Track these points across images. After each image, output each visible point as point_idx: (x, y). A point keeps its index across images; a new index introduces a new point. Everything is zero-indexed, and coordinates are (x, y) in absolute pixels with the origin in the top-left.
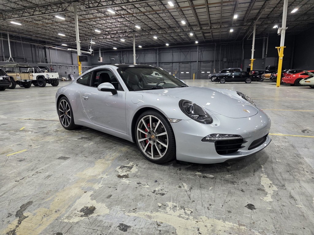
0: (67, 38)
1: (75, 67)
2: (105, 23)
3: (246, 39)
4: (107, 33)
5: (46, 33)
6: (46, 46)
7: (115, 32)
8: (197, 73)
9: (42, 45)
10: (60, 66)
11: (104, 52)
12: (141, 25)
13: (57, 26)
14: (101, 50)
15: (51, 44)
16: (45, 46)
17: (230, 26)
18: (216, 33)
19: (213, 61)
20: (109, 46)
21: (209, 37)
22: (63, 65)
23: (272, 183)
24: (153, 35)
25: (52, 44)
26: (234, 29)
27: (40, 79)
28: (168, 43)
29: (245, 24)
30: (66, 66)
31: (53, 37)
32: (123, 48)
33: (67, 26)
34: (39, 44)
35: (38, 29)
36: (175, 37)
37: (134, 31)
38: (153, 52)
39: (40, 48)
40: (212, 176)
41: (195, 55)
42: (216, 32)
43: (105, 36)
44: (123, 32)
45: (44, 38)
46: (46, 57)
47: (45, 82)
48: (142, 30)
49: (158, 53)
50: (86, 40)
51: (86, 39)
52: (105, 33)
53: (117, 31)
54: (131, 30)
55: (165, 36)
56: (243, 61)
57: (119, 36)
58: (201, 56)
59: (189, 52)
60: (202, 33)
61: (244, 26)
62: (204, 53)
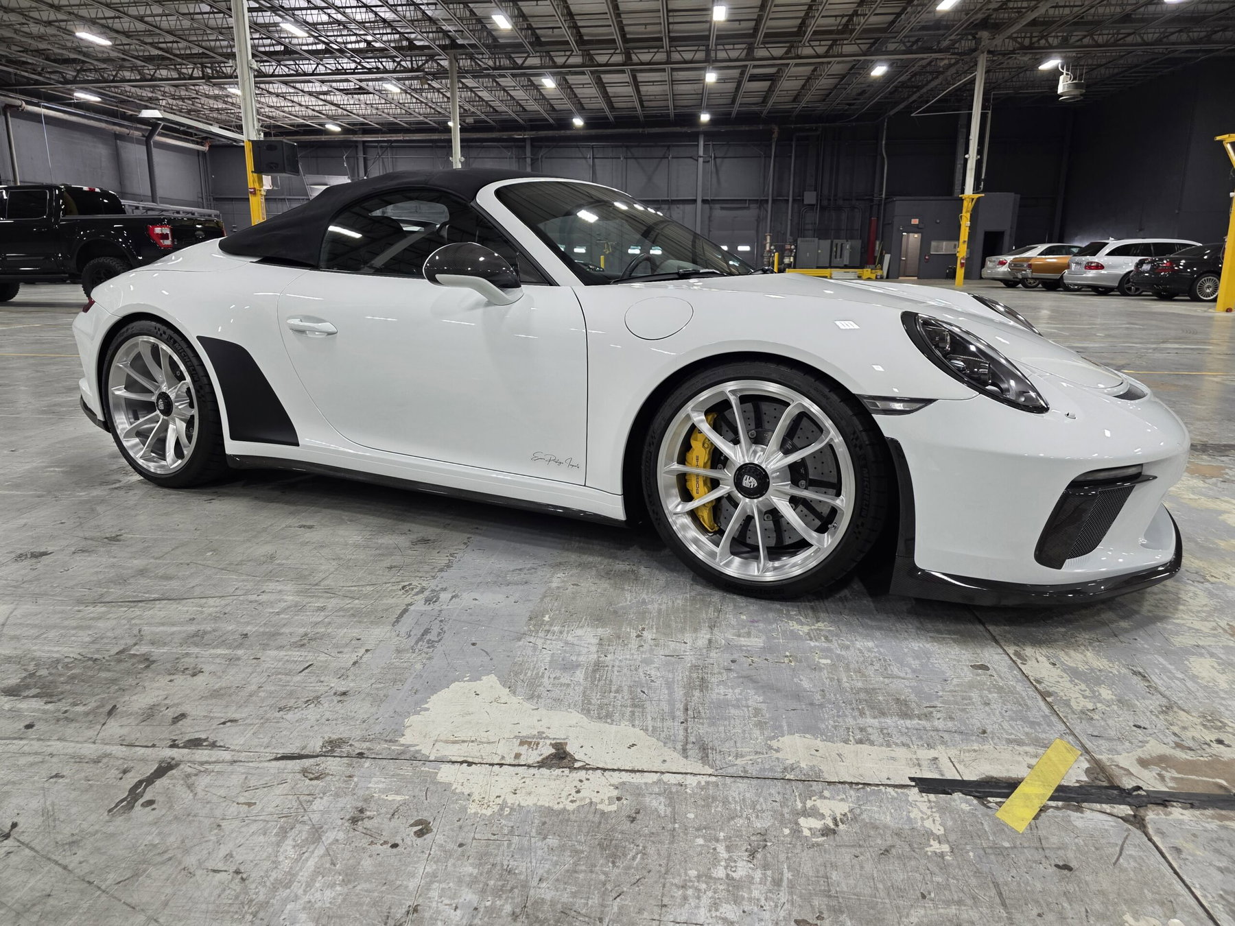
15: (18, 91)
17: (879, 50)
19: (762, 203)
26: (892, 61)
28: (581, 114)
38: (507, 153)
41: (690, 175)
52: (314, 47)
53: (369, 43)
54: (443, 38)
55: (586, 79)
56: (885, 204)
57: (378, 68)
58: (714, 180)
59: (665, 161)
60: (746, 76)
61: (940, 51)
62: (728, 166)
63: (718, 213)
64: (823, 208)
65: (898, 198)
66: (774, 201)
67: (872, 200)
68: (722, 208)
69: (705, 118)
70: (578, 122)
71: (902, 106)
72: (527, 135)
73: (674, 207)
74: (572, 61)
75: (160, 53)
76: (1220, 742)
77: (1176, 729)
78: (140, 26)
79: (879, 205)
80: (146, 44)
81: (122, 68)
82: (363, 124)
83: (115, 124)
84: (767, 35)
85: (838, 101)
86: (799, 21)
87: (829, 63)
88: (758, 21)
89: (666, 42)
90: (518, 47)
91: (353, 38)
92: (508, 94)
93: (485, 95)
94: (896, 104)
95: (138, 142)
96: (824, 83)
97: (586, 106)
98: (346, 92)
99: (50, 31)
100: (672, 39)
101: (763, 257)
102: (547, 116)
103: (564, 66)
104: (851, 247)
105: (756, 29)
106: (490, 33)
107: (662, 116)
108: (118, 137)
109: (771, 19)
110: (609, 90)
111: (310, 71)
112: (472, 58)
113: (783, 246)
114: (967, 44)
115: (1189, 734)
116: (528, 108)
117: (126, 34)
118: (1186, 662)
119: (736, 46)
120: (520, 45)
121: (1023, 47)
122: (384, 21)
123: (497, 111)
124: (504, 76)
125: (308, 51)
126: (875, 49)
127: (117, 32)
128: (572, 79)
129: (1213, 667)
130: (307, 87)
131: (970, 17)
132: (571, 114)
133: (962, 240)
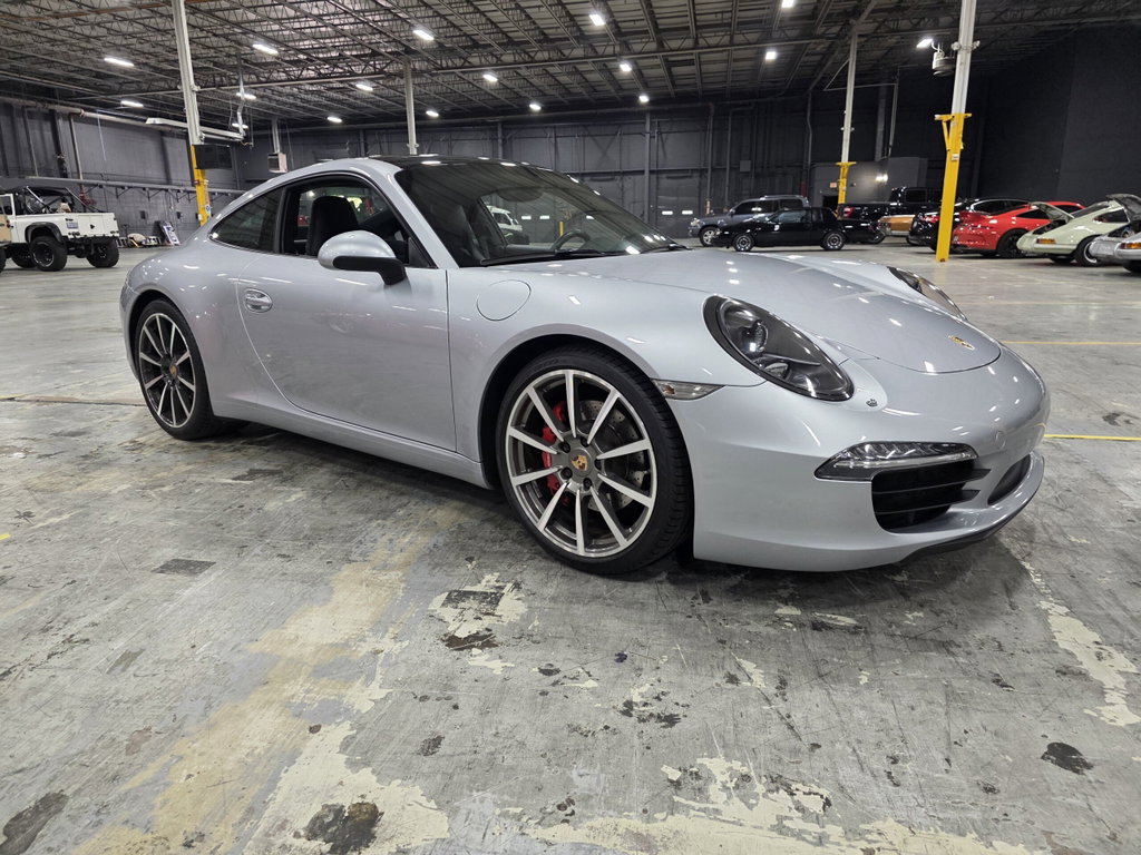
0: (142, 75)
1: (179, 191)
2: (294, 18)
3: (819, 87)
4: (302, 56)
5: (51, 53)
6: (58, 108)
7: (334, 54)
8: (646, 213)
9: (40, 105)
10: (120, 190)
11: (292, 135)
12: (434, 26)
13: (98, 24)
14: (281, 127)
15: (77, 101)
16: (52, 107)
17: (766, 39)
18: (715, 64)
19: (702, 172)
20: (310, 110)
21: (687, 81)
22: (130, 184)
23: (1099, 640)
24: (481, 68)
25: (82, 102)
26: (777, 48)
27: (40, 238)
28: (538, 99)
29: (820, 30)
30: (144, 189)
31: (81, 71)
32: (365, 120)
33: (137, 28)
34: (29, 99)
35: (22, 39)
36: (564, 79)
37: (409, 50)
38: (482, 135)
39: (31, 118)
40: (849, 621)
41: (639, 150)
42: (715, 62)
43: (295, 72)
44: (365, 55)
45: (46, 74)
46: (58, 150)
47: (62, 250)
48: (440, 48)
49: (500, 141)
50: (220, 86)
51: (218, 79)
56: (811, 170)
58: (661, 153)
59: (617, 137)
62: (673, 140)
63: (665, 182)
64: (757, 175)
66: (713, 169)
67: (801, 166)
68: (668, 178)
69: (644, 99)
70: (535, 107)
72: (498, 119)
73: (626, 177)
79: (807, 171)
82: (361, 115)
94: (811, 80)
102: (512, 103)
107: (610, 98)
110: (558, 78)
112: (427, 61)
113: (722, 210)
119: (642, 40)
126: (763, 39)
132: (528, 101)
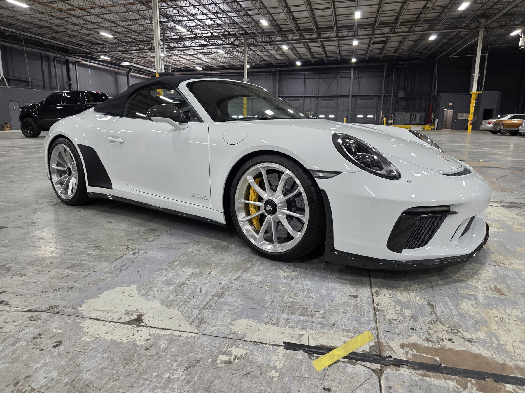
0: (114, 43)
4: (193, 35)
6: (71, 59)
8: (349, 116)
9: (62, 57)
12: (270, 19)
15: (79, 56)
16: (68, 58)
17: (433, 29)
24: (282, 42)
25: (82, 56)
26: (439, 33)
28: (300, 60)
29: (464, 25)
34: (58, 53)
36: (314, 50)
37: (246, 33)
38: (269, 77)
39: (57, 63)
41: (347, 85)
42: (394, 42)
44: (225, 35)
45: (68, 42)
46: (69, 79)
49: (277, 80)
52: (190, 36)
53: (212, 33)
54: (242, 31)
55: (301, 45)
56: (436, 97)
57: (215, 44)
58: (358, 87)
59: (336, 79)
60: (372, 42)
61: (461, 28)
62: (363, 81)
63: (359, 101)
64: (407, 99)
65: (442, 94)
66: (384, 96)
67: (430, 95)
68: (361, 99)
69: (354, 60)
70: (298, 64)
71: (444, 53)
72: (277, 70)
73: (339, 99)
74: (295, 38)
75: (132, 40)
76: (450, 340)
77: (431, 332)
78: (125, 30)
79: (434, 97)
80: (127, 36)
81: (118, 46)
82: (211, 67)
83: (116, 68)
84: (380, 24)
85: (414, 52)
86: (395, 17)
87: (409, 35)
88: (376, 18)
89: (335, 28)
90: (272, 33)
91: (206, 32)
92: (269, 53)
93: (259, 53)
94: (442, 52)
95: (124, 75)
96: (408, 44)
97: (302, 57)
98: (204, 54)
99: (91, 32)
100: (337, 27)
101: (379, 120)
102: (285, 62)
103: (291, 40)
104: (420, 116)
105: (375, 22)
106: (261, 27)
107: (335, 60)
108: (117, 73)
109: (381, 17)
110: (312, 49)
111: (189, 45)
112: (254, 38)
113: (388, 115)
114: (474, 25)
115: (436, 335)
116: (278, 58)
117: (119, 33)
118: (460, 302)
119: (367, 29)
120: (273, 32)
121: (501, 26)
122: (218, 24)
123: (265, 60)
124: (267, 45)
125: (188, 38)
126: (431, 29)
127: (116, 32)
128: (296, 46)
129: (472, 305)
130: (188, 52)
131: (475, 13)
132: (296, 60)
133: (471, 112)
